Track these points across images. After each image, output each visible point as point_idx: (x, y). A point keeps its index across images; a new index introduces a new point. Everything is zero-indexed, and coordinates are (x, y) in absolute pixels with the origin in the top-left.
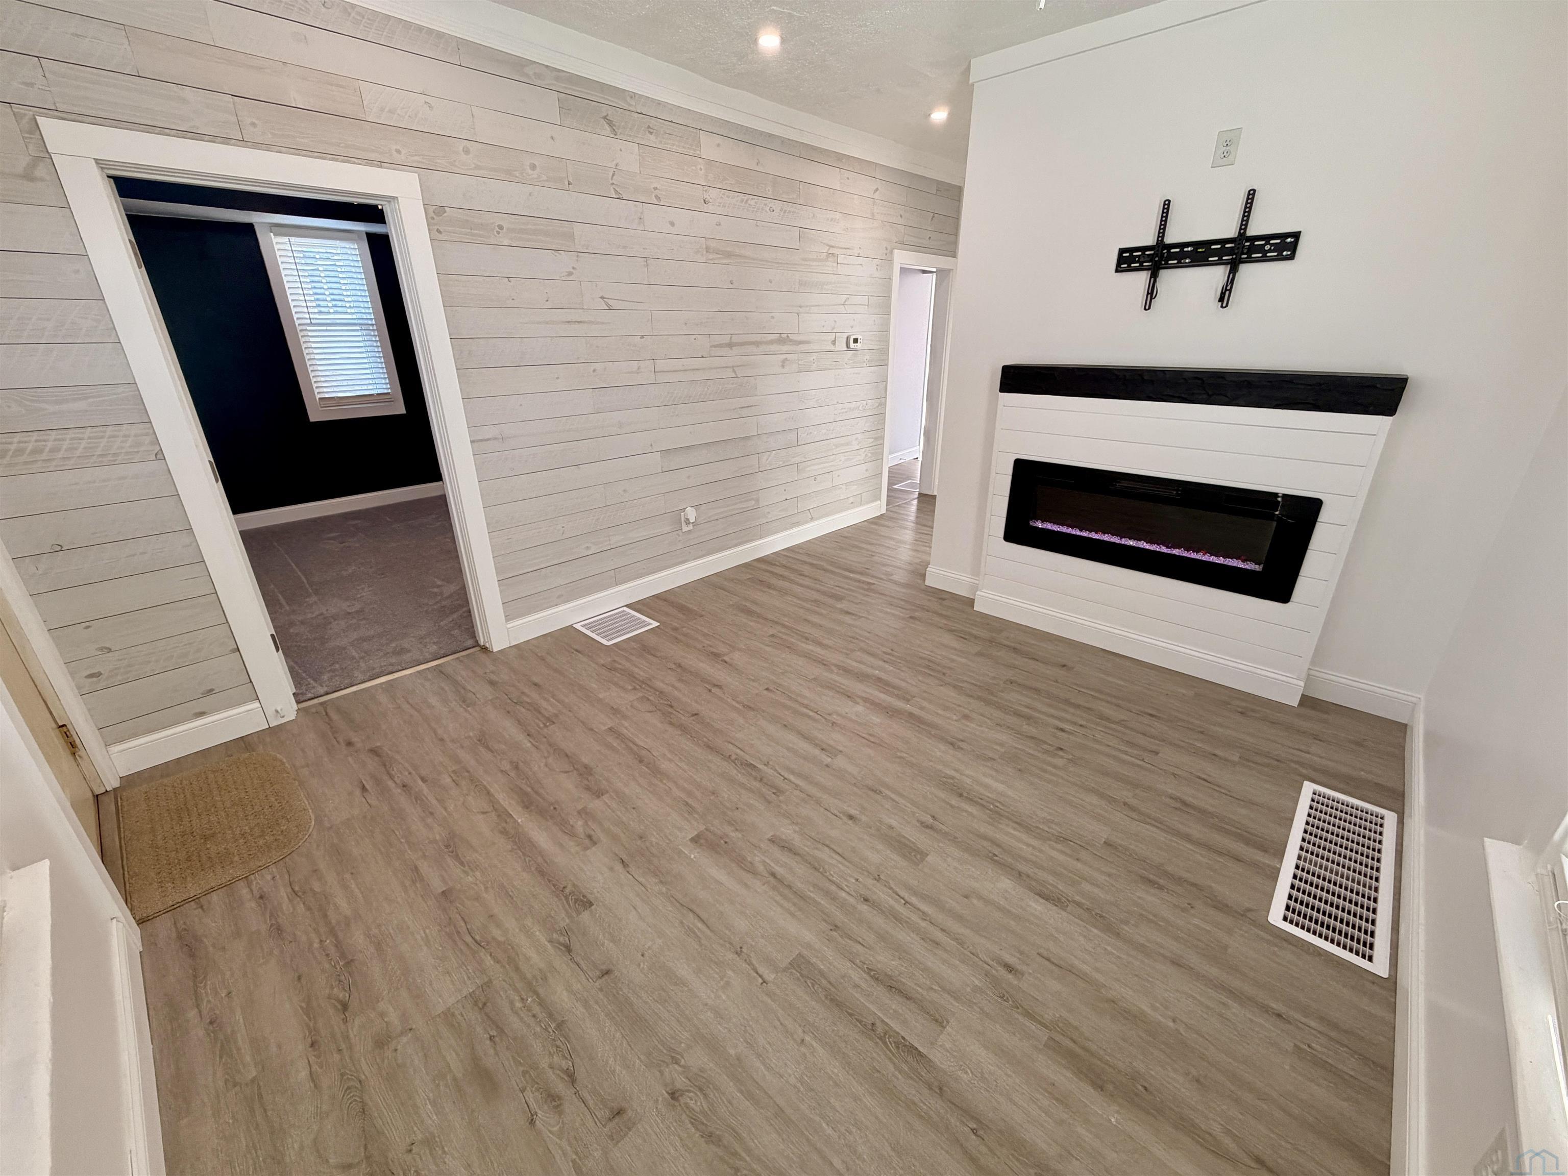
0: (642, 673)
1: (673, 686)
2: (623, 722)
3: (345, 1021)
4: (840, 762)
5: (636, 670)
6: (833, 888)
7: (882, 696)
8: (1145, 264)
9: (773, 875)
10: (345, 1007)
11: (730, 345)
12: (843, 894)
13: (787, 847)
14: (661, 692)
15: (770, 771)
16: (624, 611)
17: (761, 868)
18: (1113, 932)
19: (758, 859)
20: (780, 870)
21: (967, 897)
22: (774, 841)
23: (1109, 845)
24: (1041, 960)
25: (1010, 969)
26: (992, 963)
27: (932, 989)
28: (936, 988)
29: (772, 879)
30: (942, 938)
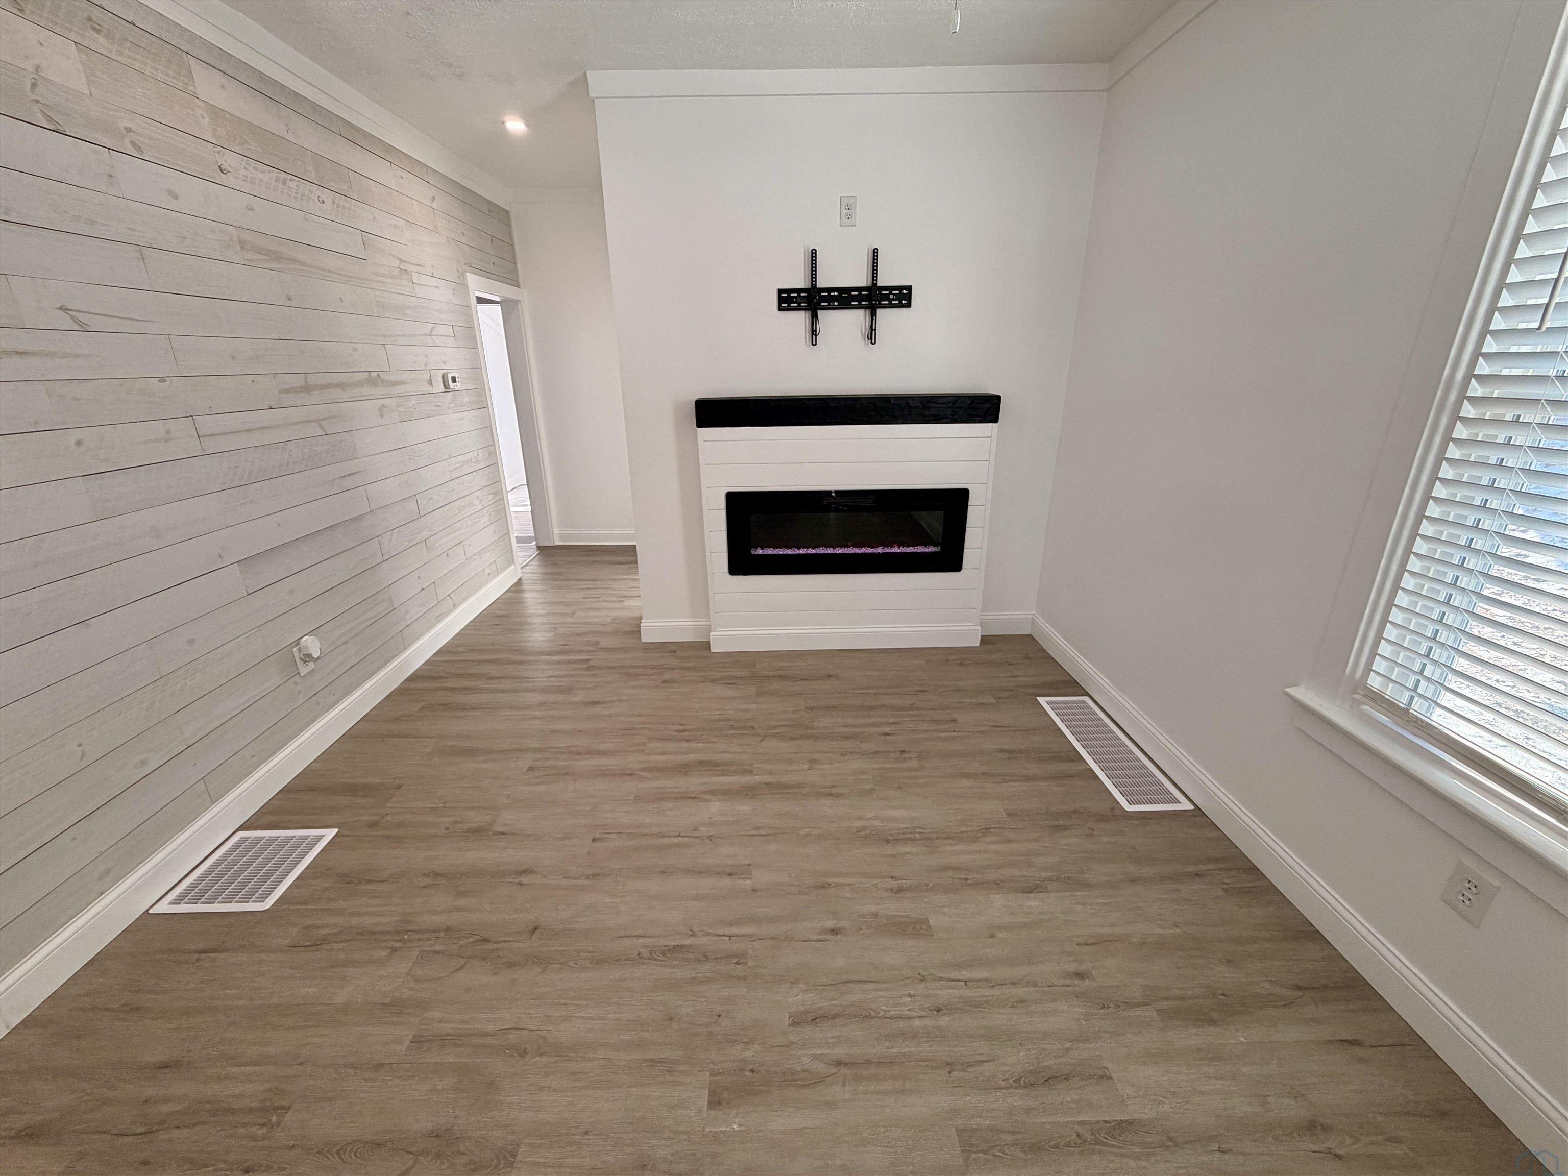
0: (384, 920)
1: (458, 909)
2: (428, 1015)
4: (762, 877)
5: (368, 921)
6: (902, 1024)
7: (723, 779)
8: (802, 305)
9: (839, 1063)
11: (307, 389)
12: (917, 1022)
13: (816, 1018)
14: (448, 929)
15: (705, 940)
16: (245, 840)
17: (820, 1067)
18: (1086, 885)
19: (806, 1060)
20: (839, 1052)
21: (992, 936)
22: (797, 1022)
23: (1010, 814)
24: (1085, 949)
25: (1080, 975)
26: (1067, 982)
27: (1067, 1049)
28: (1068, 1045)
29: (844, 1070)
30: (1020, 992)
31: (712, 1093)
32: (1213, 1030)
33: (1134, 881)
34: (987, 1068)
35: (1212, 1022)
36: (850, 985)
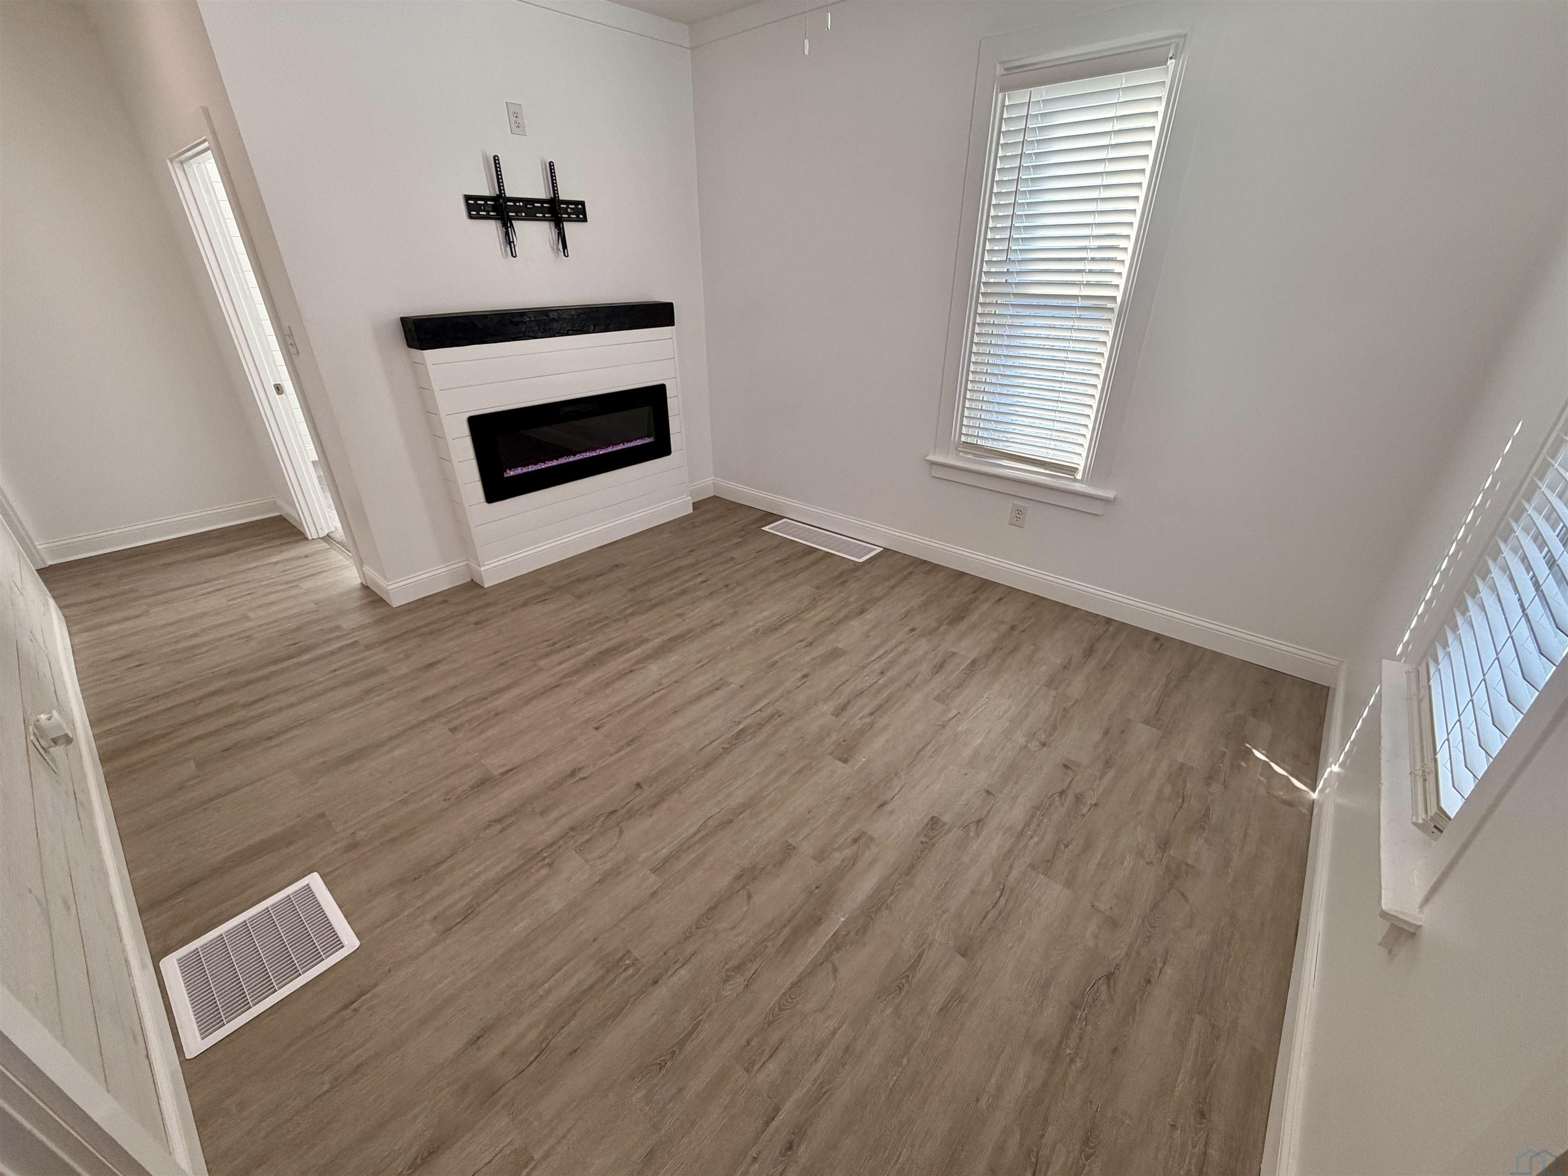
3: (1117, 966)
4: (736, 680)
6: (876, 686)
9: (871, 714)
10: (1109, 977)
12: (881, 681)
13: (843, 708)
15: (748, 720)
17: (868, 720)
18: (878, 599)
19: (859, 722)
20: (867, 710)
21: (868, 637)
22: (837, 715)
23: (817, 588)
24: (903, 620)
25: (913, 630)
26: (911, 634)
27: (935, 654)
28: (934, 653)
29: (876, 714)
30: (901, 648)
31: (840, 759)
32: (965, 620)
33: (893, 587)
34: (920, 677)
35: (963, 618)
36: (840, 688)
